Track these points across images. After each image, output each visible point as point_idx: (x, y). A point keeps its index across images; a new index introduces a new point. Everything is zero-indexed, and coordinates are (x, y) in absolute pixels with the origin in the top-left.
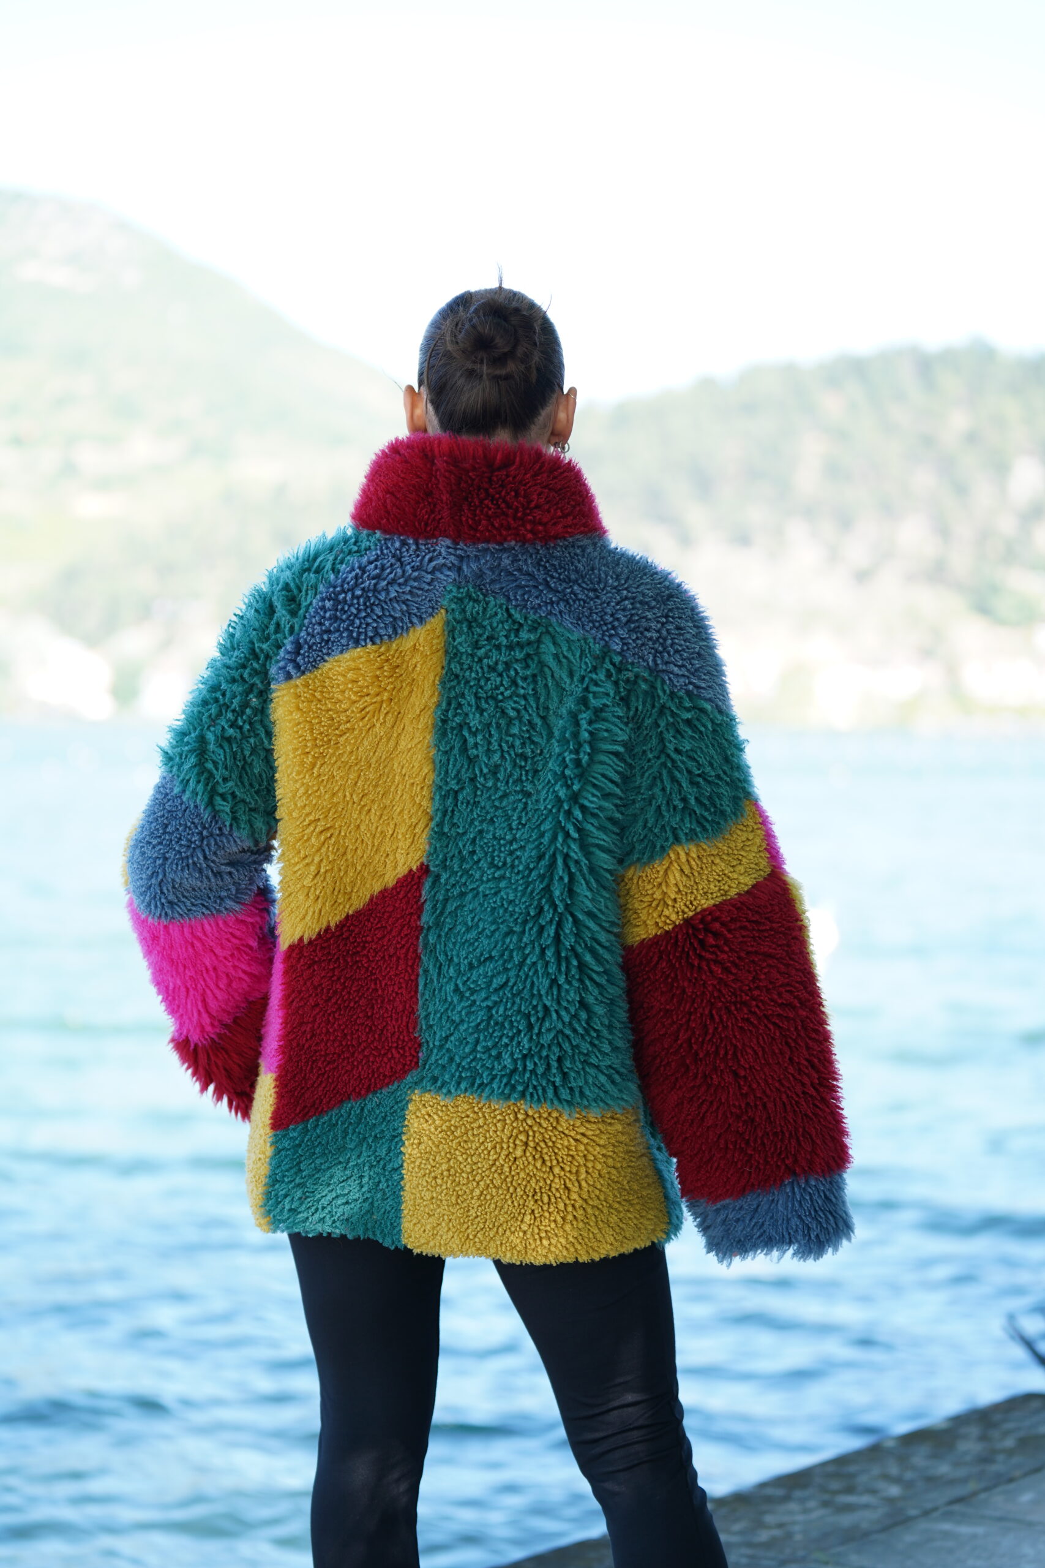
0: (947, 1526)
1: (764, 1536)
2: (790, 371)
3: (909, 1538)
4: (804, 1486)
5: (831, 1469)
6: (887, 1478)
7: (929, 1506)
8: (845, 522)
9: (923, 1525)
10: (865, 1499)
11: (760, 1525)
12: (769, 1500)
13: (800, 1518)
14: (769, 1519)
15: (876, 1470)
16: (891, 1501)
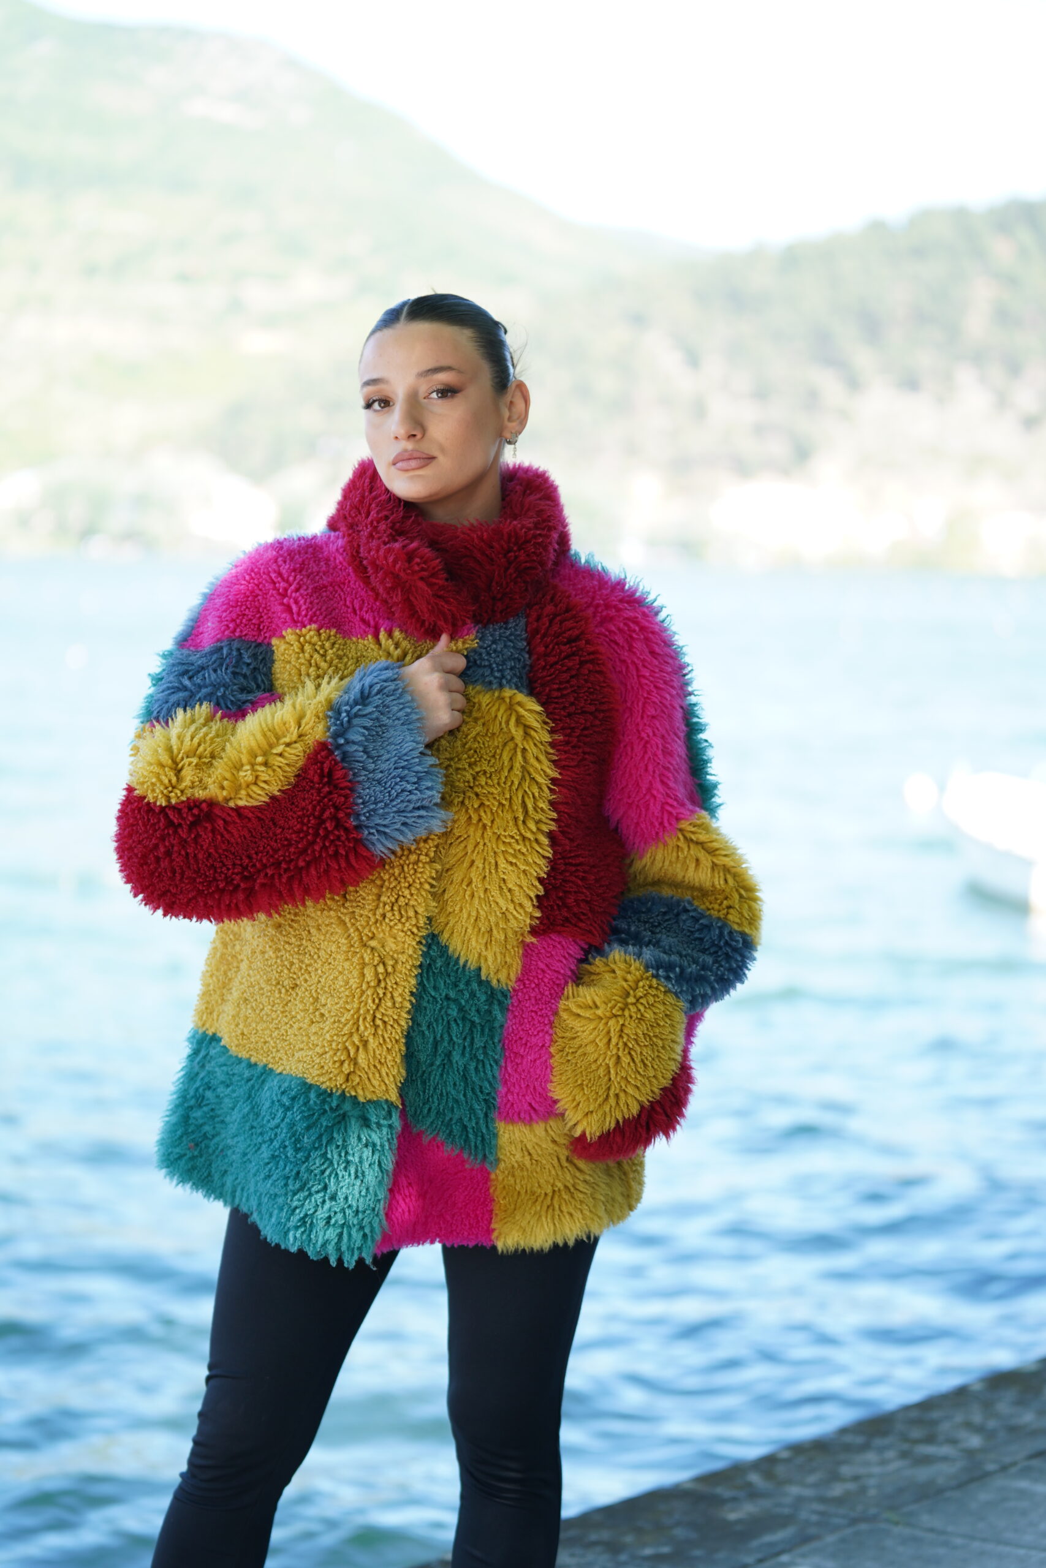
0: (1023, 1484)
1: (837, 1490)
2: (961, 216)
3: (984, 1495)
4: (884, 1433)
5: (914, 1414)
6: (969, 1426)
7: (1007, 1460)
8: (1014, 368)
9: (999, 1482)
10: (945, 1450)
11: (835, 1477)
12: (848, 1448)
13: (876, 1470)
14: (846, 1470)
15: (959, 1418)
16: (970, 1453)
